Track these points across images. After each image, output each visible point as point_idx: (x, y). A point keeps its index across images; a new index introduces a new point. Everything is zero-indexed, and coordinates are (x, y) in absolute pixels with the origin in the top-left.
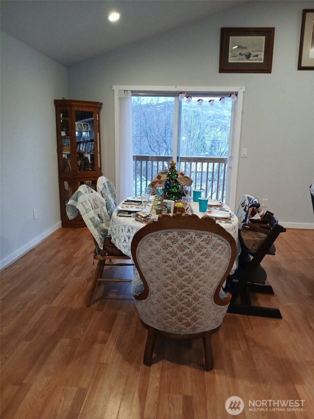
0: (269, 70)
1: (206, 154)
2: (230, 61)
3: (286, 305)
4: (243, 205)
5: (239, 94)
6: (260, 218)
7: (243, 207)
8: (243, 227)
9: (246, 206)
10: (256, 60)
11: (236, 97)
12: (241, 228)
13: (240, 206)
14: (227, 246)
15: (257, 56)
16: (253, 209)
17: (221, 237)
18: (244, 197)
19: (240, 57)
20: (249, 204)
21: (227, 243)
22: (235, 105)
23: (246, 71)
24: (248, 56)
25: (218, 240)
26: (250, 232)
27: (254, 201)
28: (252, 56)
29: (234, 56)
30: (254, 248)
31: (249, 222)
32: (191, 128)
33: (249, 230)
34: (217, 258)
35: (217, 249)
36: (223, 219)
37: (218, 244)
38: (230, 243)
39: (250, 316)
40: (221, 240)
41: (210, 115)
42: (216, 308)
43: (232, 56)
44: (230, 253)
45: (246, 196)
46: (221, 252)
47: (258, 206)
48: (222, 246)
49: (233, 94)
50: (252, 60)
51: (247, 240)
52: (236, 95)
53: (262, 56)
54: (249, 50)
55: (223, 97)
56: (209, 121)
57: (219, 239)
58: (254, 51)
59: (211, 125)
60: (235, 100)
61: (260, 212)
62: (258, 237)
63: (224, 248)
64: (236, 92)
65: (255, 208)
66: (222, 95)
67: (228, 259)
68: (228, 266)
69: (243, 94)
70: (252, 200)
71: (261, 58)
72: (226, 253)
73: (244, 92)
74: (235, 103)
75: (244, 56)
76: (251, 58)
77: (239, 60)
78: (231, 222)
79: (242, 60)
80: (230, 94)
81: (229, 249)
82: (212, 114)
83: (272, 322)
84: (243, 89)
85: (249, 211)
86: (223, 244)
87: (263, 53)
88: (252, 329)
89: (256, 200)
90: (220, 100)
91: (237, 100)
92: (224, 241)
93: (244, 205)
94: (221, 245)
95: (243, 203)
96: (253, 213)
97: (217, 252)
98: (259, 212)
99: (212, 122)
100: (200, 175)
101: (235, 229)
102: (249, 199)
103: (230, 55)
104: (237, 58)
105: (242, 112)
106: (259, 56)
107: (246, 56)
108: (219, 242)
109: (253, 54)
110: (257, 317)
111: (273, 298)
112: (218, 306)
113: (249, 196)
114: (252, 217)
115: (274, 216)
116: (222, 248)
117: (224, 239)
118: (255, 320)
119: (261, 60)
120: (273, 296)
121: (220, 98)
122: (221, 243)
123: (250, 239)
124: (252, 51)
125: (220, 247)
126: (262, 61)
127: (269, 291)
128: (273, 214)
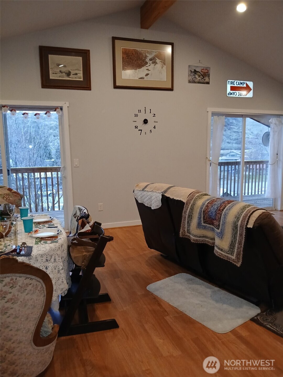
0: (88, 88)
1: (52, 161)
2: (51, 78)
3: (122, 310)
4: (75, 216)
5: (64, 109)
6: (90, 228)
7: (75, 218)
8: (72, 243)
9: (78, 216)
10: (76, 78)
11: (61, 111)
12: (70, 244)
13: (72, 217)
14: (38, 283)
15: (76, 74)
16: (83, 221)
17: (28, 276)
18: (75, 208)
19: (61, 74)
20: (80, 215)
21: (39, 279)
22: (61, 119)
23: (65, 88)
24: (69, 74)
25: (25, 279)
26: (79, 247)
27: (84, 212)
28: (71, 74)
29: (55, 73)
30: (83, 264)
31: (77, 236)
32: (31, 139)
33: (78, 246)
34: (28, 300)
35: (26, 290)
36: (49, 239)
37: (27, 284)
38: (41, 279)
39: (88, 334)
40: (30, 279)
41: (52, 125)
42: (39, 351)
43: (53, 73)
44: (45, 289)
45: (77, 207)
46: (32, 292)
47: (87, 216)
48: (32, 285)
49: (58, 108)
50: (72, 78)
51: (75, 257)
52: (61, 109)
53: (81, 74)
54: (69, 69)
55: (48, 111)
56: (51, 131)
57: (27, 278)
58: (74, 70)
59: (54, 134)
60: (60, 114)
61: (90, 222)
62: (86, 252)
63: (35, 286)
64: (60, 107)
65: (84, 219)
66: (48, 109)
67: (43, 295)
68: (44, 304)
69: (68, 109)
70: (82, 211)
71: (80, 77)
72: (38, 290)
73: (68, 107)
74: (61, 117)
75: (64, 74)
76: (71, 76)
77: (60, 77)
78: (57, 241)
79: (62, 77)
80: (55, 109)
81: (42, 285)
82: (54, 125)
83: (108, 334)
84: (67, 104)
85: (79, 224)
86: (34, 282)
87: (82, 72)
88: (90, 349)
89: (85, 211)
90: (46, 114)
91: (63, 114)
92: (33, 279)
93: (77, 216)
94: (30, 284)
95: (75, 214)
96: (83, 225)
97: (26, 293)
98: (88, 223)
99: (54, 132)
100: (45, 182)
101: (62, 247)
102: (80, 210)
103: (51, 72)
104: (58, 75)
105: (69, 125)
106: (78, 74)
107: (66, 73)
108: (28, 281)
109: (73, 72)
110: (94, 333)
111: (110, 305)
112: (41, 348)
113: (79, 206)
114: (83, 229)
115: (101, 226)
116: (33, 286)
117: (33, 277)
118: (93, 337)
119: (80, 78)
120: (110, 303)
121: (46, 112)
122: (31, 282)
123: (78, 255)
124: (71, 70)
125: (30, 287)
126: (82, 79)
127: (106, 298)
128: (100, 224)
